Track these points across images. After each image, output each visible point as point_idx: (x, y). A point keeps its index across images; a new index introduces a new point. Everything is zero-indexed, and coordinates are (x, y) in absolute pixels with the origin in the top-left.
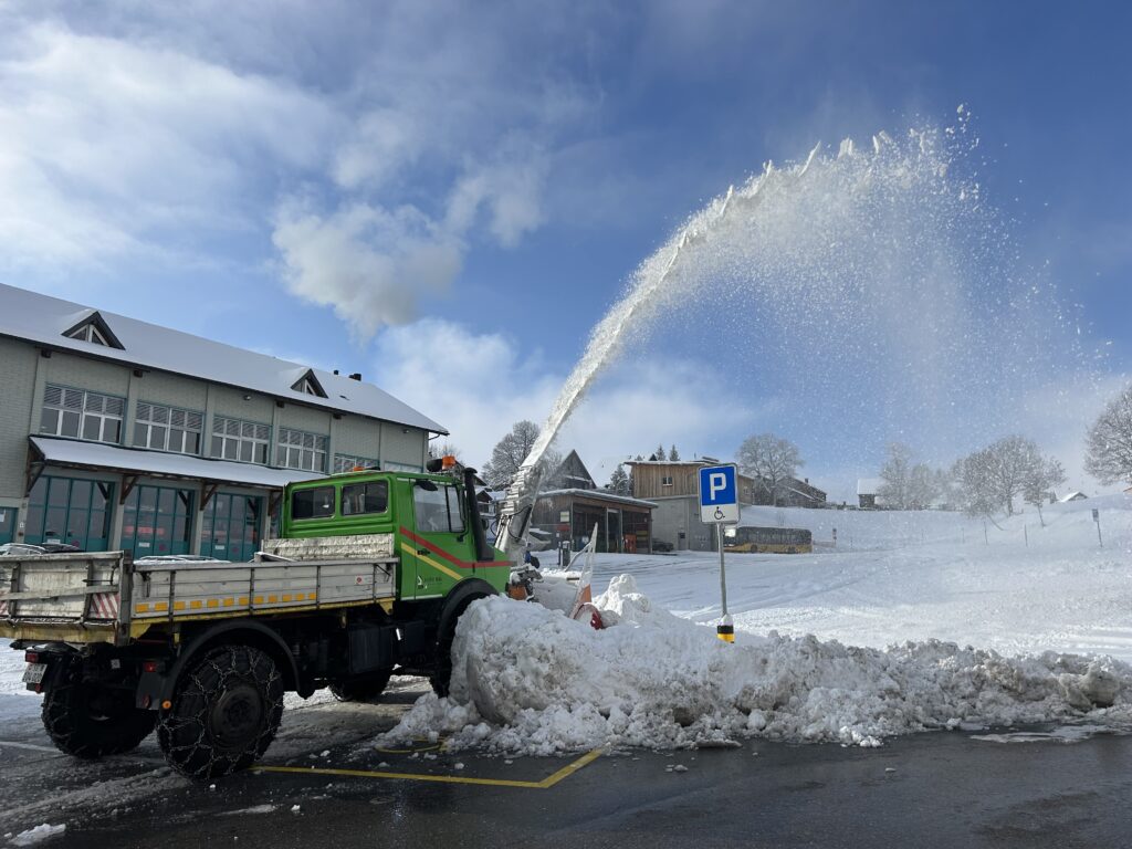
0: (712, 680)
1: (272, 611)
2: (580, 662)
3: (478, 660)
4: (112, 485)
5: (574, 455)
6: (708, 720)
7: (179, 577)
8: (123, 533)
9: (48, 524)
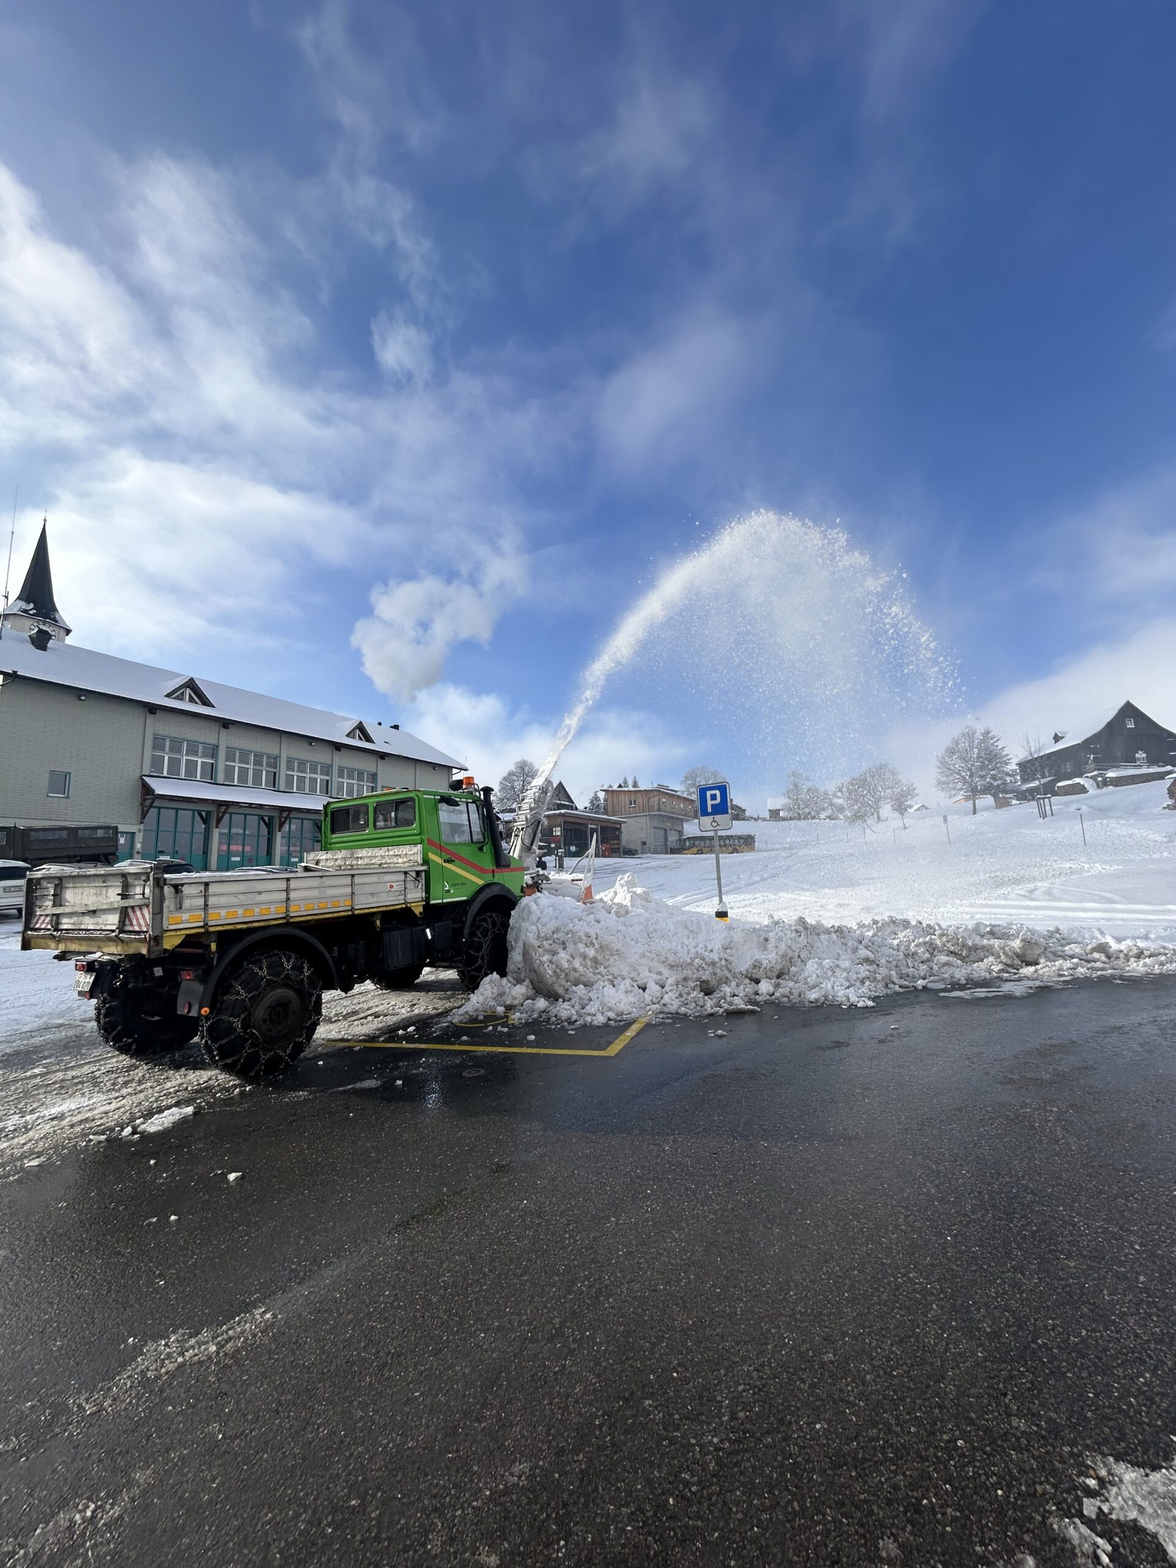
0: (726, 956)
1: (309, 918)
2: (619, 946)
3: (533, 946)
4: (208, 813)
5: (560, 784)
6: (727, 990)
7: (212, 889)
8: (219, 850)
9: (159, 844)
